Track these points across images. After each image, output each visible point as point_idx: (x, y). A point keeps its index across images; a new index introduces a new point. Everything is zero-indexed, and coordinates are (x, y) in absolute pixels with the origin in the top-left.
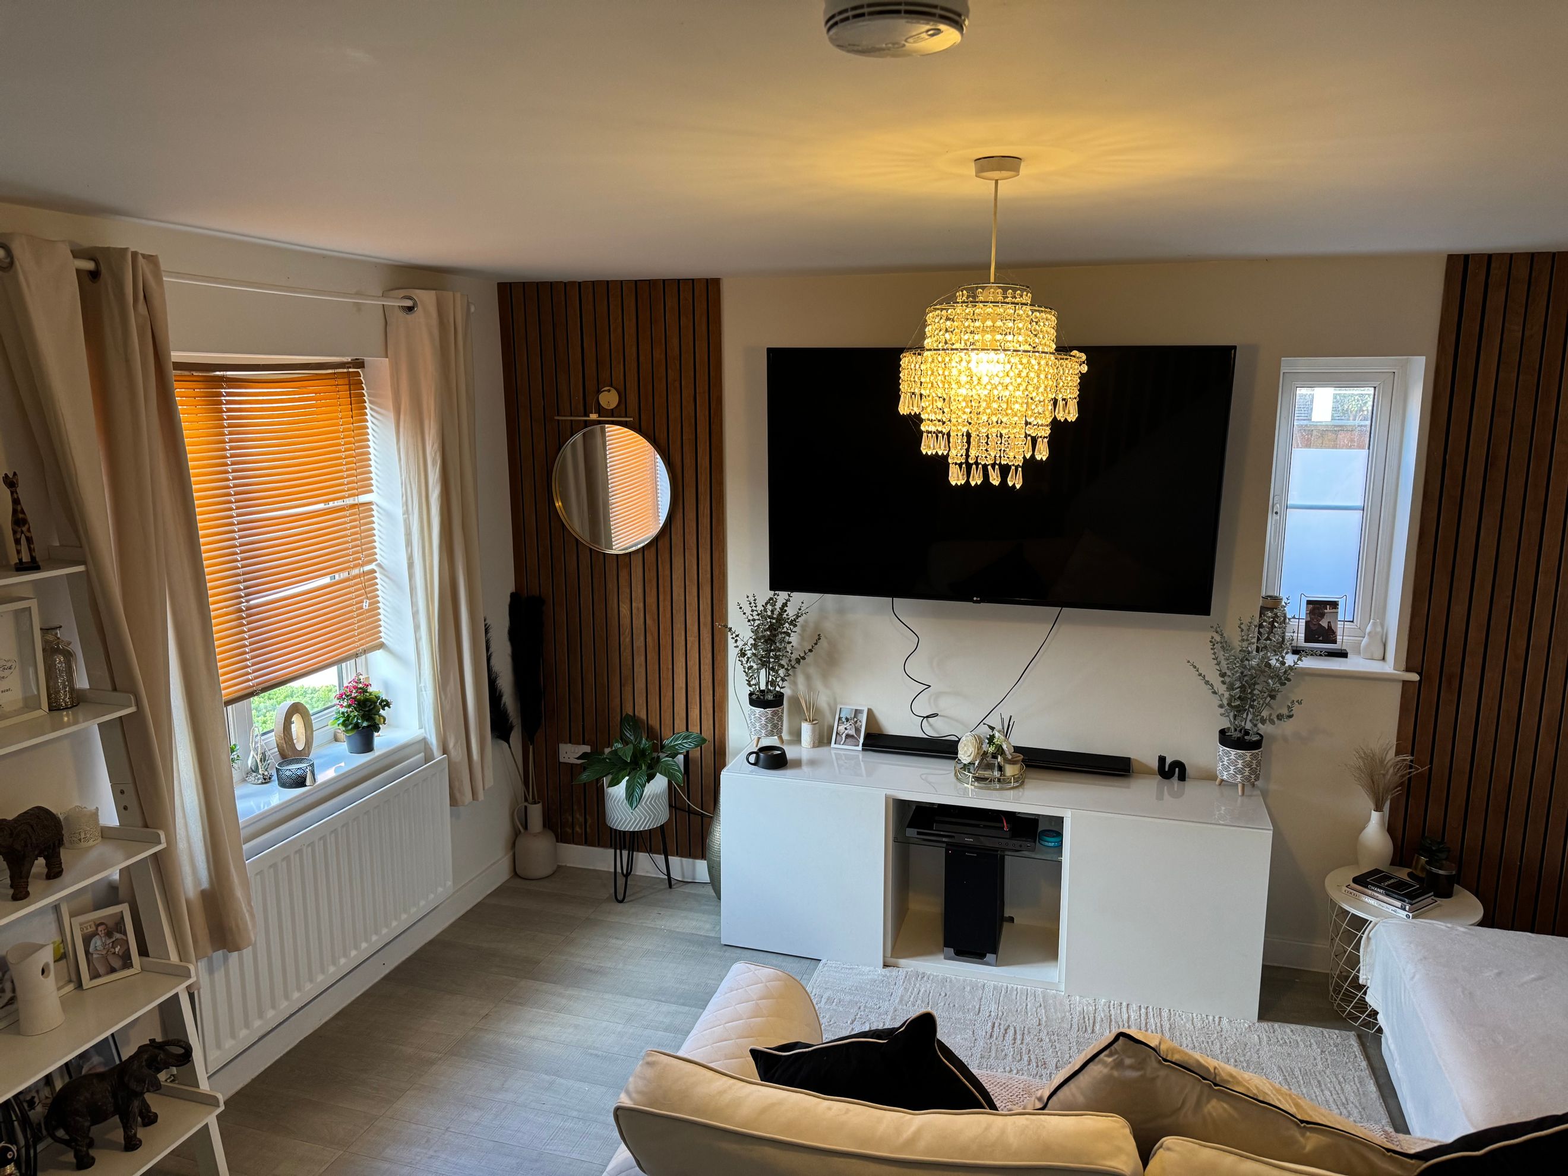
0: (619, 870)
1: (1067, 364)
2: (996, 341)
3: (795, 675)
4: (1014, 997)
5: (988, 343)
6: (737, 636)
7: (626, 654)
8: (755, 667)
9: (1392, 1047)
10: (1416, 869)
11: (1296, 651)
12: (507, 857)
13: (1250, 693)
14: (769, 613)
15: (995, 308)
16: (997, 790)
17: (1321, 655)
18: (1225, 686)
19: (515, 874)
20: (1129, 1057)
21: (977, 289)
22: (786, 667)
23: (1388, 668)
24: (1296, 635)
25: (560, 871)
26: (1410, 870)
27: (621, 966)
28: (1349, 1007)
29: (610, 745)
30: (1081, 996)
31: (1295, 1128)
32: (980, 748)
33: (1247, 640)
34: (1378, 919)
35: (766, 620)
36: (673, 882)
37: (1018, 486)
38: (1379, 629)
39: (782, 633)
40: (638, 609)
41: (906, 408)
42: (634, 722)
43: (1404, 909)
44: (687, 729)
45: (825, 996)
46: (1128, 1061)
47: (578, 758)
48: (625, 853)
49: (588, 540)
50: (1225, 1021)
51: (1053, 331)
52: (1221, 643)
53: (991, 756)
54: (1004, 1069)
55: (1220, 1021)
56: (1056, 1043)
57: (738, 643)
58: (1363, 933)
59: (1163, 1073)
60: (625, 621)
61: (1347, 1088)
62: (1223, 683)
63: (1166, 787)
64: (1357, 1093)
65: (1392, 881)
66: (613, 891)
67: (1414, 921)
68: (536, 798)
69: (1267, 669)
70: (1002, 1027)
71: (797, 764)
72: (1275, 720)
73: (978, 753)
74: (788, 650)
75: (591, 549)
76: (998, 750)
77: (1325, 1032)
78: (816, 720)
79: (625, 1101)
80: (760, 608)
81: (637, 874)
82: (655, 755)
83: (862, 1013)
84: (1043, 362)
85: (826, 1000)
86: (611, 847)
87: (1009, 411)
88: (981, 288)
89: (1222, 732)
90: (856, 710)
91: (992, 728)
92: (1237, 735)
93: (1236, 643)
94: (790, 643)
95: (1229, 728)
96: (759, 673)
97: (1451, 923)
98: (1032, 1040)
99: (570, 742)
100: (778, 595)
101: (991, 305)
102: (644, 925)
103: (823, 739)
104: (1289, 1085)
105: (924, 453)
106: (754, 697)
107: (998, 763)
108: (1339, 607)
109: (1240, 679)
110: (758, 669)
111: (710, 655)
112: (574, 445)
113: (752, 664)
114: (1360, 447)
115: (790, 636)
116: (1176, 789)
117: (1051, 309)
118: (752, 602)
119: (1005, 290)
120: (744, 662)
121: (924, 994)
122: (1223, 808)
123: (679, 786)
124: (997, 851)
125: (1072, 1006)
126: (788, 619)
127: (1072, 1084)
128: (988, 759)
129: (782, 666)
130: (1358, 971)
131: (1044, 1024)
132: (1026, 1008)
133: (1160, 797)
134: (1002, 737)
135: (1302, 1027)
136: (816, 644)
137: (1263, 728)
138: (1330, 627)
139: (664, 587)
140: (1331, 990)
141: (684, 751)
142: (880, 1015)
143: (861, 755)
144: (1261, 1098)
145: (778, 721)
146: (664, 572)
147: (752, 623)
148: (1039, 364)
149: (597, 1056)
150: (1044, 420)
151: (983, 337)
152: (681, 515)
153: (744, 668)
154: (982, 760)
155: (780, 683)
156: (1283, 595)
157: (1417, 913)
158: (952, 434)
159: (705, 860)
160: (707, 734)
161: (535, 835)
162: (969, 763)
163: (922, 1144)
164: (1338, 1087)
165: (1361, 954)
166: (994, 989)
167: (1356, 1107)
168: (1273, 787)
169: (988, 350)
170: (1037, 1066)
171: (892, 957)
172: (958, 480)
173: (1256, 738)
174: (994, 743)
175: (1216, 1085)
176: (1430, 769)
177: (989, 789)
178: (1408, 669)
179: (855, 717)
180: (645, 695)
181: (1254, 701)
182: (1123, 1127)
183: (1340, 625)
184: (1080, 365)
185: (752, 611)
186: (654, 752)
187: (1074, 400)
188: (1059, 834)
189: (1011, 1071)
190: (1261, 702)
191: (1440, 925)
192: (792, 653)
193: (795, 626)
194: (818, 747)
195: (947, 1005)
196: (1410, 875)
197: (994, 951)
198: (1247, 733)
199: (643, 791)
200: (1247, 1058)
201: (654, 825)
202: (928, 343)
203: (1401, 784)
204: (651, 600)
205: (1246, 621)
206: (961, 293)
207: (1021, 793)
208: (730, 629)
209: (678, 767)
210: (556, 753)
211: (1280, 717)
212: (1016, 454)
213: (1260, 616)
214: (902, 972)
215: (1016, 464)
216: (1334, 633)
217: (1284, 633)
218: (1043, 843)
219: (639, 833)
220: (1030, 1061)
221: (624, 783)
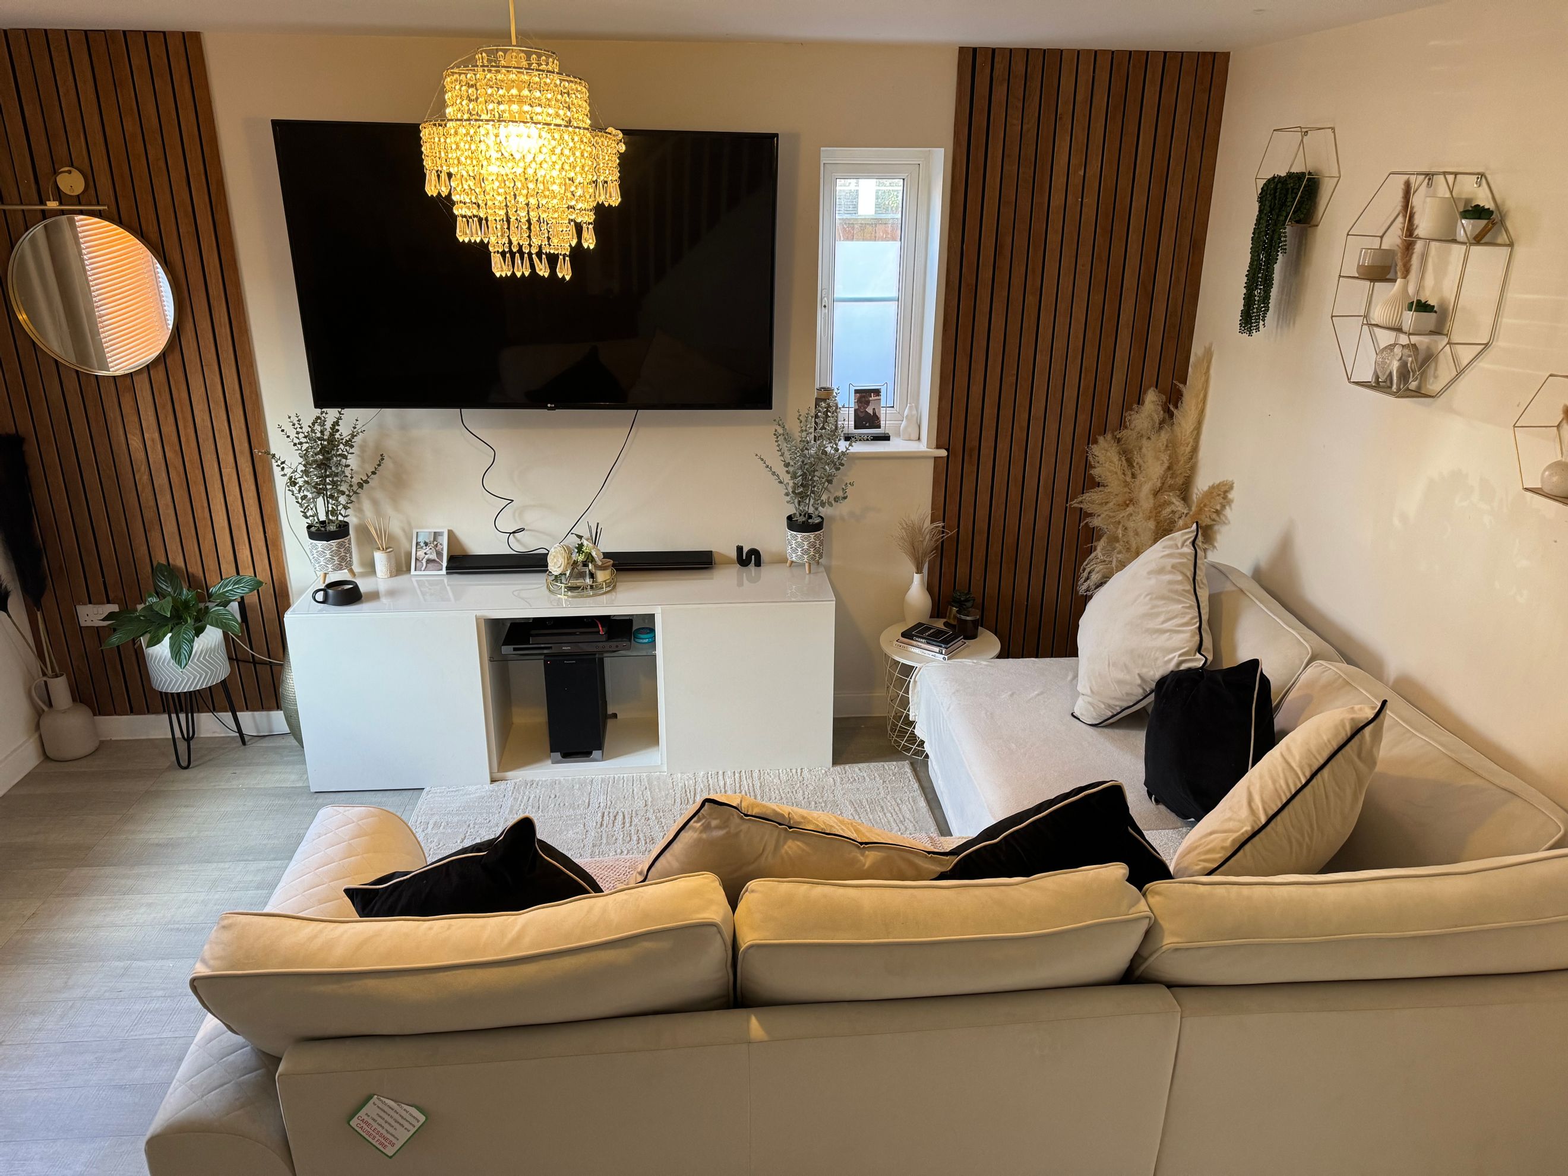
0: (178, 734)
1: (602, 141)
2: (524, 113)
3: (359, 502)
4: (621, 786)
5: (517, 115)
6: (283, 463)
7: (146, 495)
8: (310, 496)
9: (936, 767)
10: (949, 618)
11: (847, 438)
12: (31, 740)
13: (811, 480)
14: (319, 435)
15: (519, 75)
16: (590, 596)
17: (867, 440)
18: (790, 475)
19: (46, 757)
20: (715, 819)
21: (497, 52)
22: (347, 493)
23: (923, 446)
24: (846, 423)
25: (103, 747)
26: (945, 620)
27: (195, 834)
28: (903, 740)
29: (142, 600)
30: (682, 773)
31: (856, 850)
32: (569, 558)
33: (806, 431)
34: (922, 665)
35: (316, 442)
36: (246, 739)
37: (568, 278)
38: (914, 412)
39: (337, 456)
40: (153, 440)
41: (433, 188)
42: (169, 572)
43: (942, 653)
44: (238, 573)
45: (431, 822)
46: (714, 823)
47: (103, 620)
48: (182, 716)
49: (74, 361)
50: (805, 771)
51: (585, 104)
52: (783, 435)
53: (581, 564)
54: (616, 852)
55: (801, 772)
56: (662, 820)
57: (286, 471)
58: (911, 678)
59: (745, 827)
60: (138, 455)
61: (904, 808)
62: (788, 472)
63: (745, 574)
64: (912, 811)
65: (932, 631)
66: (174, 758)
67: (949, 662)
68: (57, 668)
69: (823, 456)
70: (611, 814)
71: (375, 596)
72: (833, 502)
73: (568, 563)
74: (347, 474)
75: (77, 371)
76: (588, 558)
77: (885, 765)
78: (390, 548)
79: (202, 970)
80: (306, 429)
81: (202, 736)
82: (202, 605)
83: (472, 830)
84: (576, 139)
85: (432, 826)
86: (164, 711)
87: (547, 193)
88: (501, 50)
89: (790, 518)
90: (435, 533)
91: (580, 537)
92: (801, 519)
93: (797, 435)
94: (349, 466)
95: (795, 514)
96: (315, 503)
97: (976, 659)
98: (640, 821)
99: (90, 603)
100: (326, 413)
101: (514, 70)
102: (217, 787)
103: (401, 567)
104: (859, 815)
105: (461, 240)
106: (313, 529)
107: (589, 571)
108: (882, 394)
109: (801, 468)
110: (313, 498)
111: (253, 487)
112: (33, 241)
113: (306, 493)
114: (894, 239)
115: (346, 459)
116: (753, 575)
117: (580, 79)
118: (296, 423)
119: (528, 56)
120: (296, 492)
121: (533, 800)
122: (794, 587)
123: (238, 637)
124: (595, 654)
125: (674, 783)
126: (342, 439)
127: (667, 854)
128: (579, 568)
129: (343, 493)
130: (909, 711)
131: (650, 804)
132: (633, 793)
133: (740, 584)
134: (591, 545)
135: (867, 764)
136: (379, 465)
137: (824, 511)
138: (874, 413)
139: (182, 411)
140: (889, 729)
141: (238, 597)
142: (490, 828)
143: (445, 579)
144: (828, 832)
145: (345, 553)
146: (180, 394)
147: (299, 446)
148: (573, 140)
149: (178, 930)
150: (586, 204)
151: (509, 107)
152: (192, 325)
153: (297, 498)
154: (573, 569)
155: (343, 511)
156: (835, 387)
157: (951, 655)
158: (489, 218)
159: (281, 710)
160: (263, 575)
161: (65, 712)
162: (561, 574)
163: (527, 940)
164: (897, 809)
165: (910, 696)
166: (602, 782)
167: (911, 821)
168: (834, 563)
169: (516, 122)
170: (646, 843)
171: (499, 771)
172: (502, 271)
173: (818, 520)
174: (583, 552)
175: (790, 828)
176: (958, 531)
177: (582, 597)
178: (938, 447)
179: (435, 539)
180: (178, 540)
181: (814, 487)
182: (713, 881)
183: (883, 411)
184: (618, 144)
185: (298, 433)
186: (200, 602)
187: (615, 183)
188: (652, 630)
189: (622, 852)
190: (820, 487)
191: (968, 662)
192: (352, 478)
193: (352, 447)
194: (396, 576)
195: (557, 805)
196: (945, 624)
197: (600, 747)
198: (810, 517)
199: (192, 647)
200: (825, 799)
201: (213, 682)
202: (450, 113)
203: (936, 548)
204: (169, 428)
205: (803, 413)
206: (480, 55)
207: (613, 597)
208: (274, 456)
209: (233, 615)
210: (75, 617)
211: (836, 499)
212: (563, 243)
213: (816, 407)
214: (510, 785)
215: (563, 253)
216: (878, 418)
217: (836, 421)
218: (637, 640)
219: (197, 693)
220: (639, 839)
221: (167, 640)
